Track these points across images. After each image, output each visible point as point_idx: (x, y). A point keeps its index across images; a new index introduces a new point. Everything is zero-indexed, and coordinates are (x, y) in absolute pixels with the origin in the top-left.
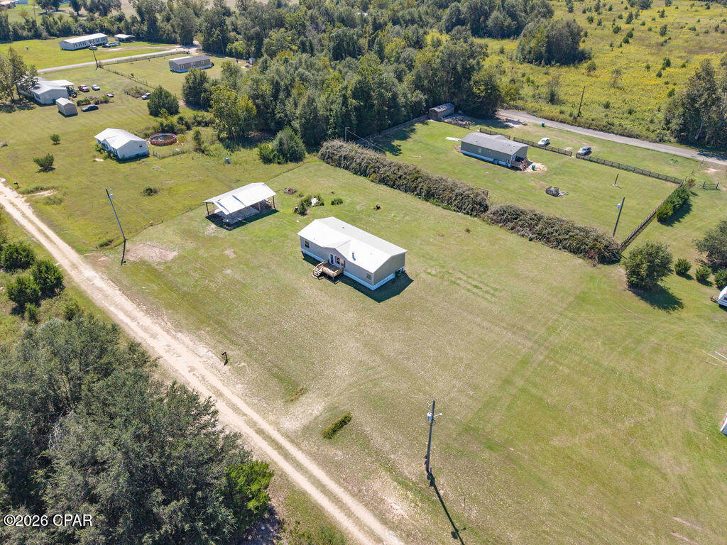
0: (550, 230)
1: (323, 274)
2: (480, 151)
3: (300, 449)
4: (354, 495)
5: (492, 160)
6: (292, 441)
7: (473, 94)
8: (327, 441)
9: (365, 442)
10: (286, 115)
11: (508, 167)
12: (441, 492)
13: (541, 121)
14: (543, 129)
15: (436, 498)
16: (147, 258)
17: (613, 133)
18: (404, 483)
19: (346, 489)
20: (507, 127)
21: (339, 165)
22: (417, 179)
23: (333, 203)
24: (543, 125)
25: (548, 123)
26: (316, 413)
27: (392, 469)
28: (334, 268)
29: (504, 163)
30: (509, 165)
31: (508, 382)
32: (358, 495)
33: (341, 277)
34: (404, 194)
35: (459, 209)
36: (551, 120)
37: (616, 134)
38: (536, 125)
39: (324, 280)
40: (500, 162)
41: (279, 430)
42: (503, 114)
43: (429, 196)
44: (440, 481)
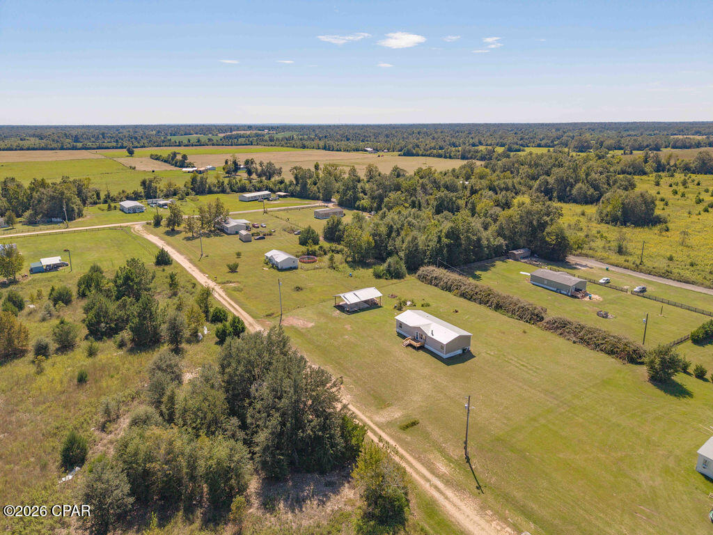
0: (590, 336)
1: (410, 345)
2: (546, 282)
3: (384, 432)
4: (415, 458)
5: (555, 289)
6: (379, 428)
7: (546, 241)
8: (402, 431)
9: (427, 436)
10: (395, 248)
11: (568, 296)
12: (473, 467)
13: (605, 266)
14: (606, 272)
15: (469, 469)
16: (295, 325)
17: (671, 279)
18: (450, 460)
19: (411, 455)
20: (575, 268)
21: (431, 283)
22: (489, 295)
23: (423, 306)
24: (607, 269)
25: (611, 268)
26: (396, 416)
27: (442, 452)
28: (417, 341)
29: (565, 293)
30: (569, 294)
31: (534, 420)
32: (419, 459)
33: (422, 348)
34: (479, 305)
35: (521, 318)
36: (616, 266)
37: (674, 280)
38: (601, 269)
39: (410, 348)
40: (562, 292)
41: (372, 421)
42: (572, 259)
43: (498, 307)
44: (474, 461)
